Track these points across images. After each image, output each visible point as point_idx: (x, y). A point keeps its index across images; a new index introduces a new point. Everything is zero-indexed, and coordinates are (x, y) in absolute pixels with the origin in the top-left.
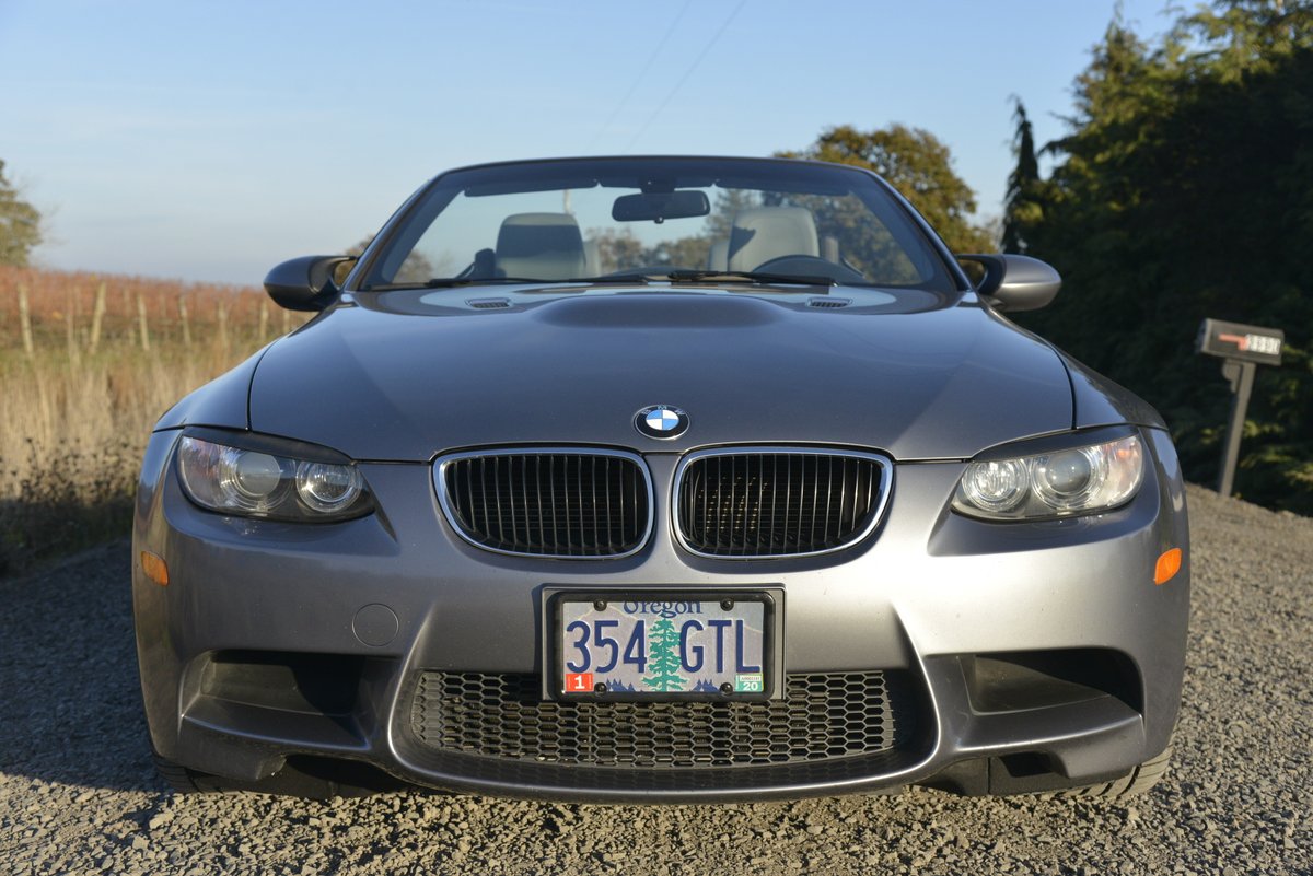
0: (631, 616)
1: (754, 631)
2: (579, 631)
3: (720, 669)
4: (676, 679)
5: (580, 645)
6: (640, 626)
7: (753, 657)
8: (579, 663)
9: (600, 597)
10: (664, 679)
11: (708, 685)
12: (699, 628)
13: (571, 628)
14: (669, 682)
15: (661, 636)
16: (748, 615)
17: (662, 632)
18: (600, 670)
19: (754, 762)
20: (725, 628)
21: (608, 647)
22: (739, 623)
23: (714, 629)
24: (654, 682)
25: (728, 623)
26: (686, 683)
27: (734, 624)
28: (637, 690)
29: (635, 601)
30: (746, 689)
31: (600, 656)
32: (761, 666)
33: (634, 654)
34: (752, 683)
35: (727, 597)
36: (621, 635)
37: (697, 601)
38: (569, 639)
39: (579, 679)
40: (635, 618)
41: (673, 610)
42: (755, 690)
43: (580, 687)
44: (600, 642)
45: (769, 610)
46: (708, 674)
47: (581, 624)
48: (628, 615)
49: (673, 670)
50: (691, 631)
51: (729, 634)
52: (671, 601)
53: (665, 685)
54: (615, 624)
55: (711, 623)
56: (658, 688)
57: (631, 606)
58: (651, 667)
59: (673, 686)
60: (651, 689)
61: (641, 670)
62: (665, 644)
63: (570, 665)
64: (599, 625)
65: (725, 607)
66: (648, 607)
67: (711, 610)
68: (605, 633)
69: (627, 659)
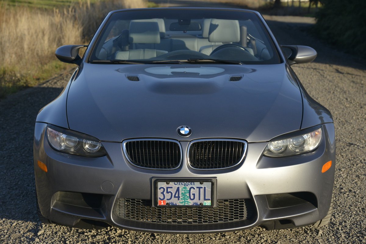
0: (176, 186)
1: (209, 190)
2: (162, 190)
3: (199, 199)
4: (188, 202)
5: (163, 193)
6: (178, 188)
7: (208, 196)
8: (162, 198)
9: (168, 181)
10: (185, 202)
11: (196, 203)
12: (194, 189)
13: (160, 189)
14: (186, 203)
15: (184, 191)
16: (207, 185)
17: (184, 190)
18: (168, 199)
19: (209, 223)
20: (201, 189)
21: (170, 194)
22: (205, 188)
23: (198, 189)
24: (182, 203)
25: (202, 188)
26: (191, 203)
27: (203, 188)
28: (178, 205)
29: (177, 182)
30: (206, 205)
31: (168, 196)
32: (210, 199)
33: (177, 195)
34: (208, 203)
35: (202, 181)
36: (173, 191)
37: (194, 182)
38: (159, 191)
39: (162, 202)
40: (177, 186)
41: (187, 184)
42: (209, 205)
43: (162, 204)
44: (168, 192)
45: (213, 184)
46: (196, 200)
47: (162, 188)
48: (175, 185)
49: (187, 199)
50: (192, 189)
51: (202, 190)
52: (186, 182)
53: (185, 203)
54: (172, 188)
55: (197, 188)
56: (183, 204)
57: (176, 183)
58: (181, 199)
59: (187, 204)
60: (181, 204)
61: (179, 199)
62: (185, 193)
63: (160, 198)
64: (167, 188)
65: (201, 183)
66: (180, 183)
67: (197, 184)
68: (169, 190)
69: (175, 197)
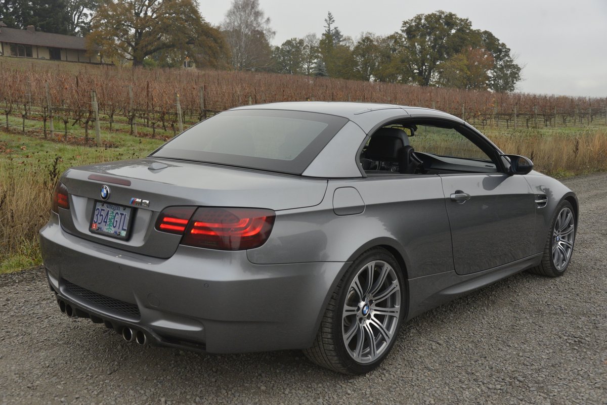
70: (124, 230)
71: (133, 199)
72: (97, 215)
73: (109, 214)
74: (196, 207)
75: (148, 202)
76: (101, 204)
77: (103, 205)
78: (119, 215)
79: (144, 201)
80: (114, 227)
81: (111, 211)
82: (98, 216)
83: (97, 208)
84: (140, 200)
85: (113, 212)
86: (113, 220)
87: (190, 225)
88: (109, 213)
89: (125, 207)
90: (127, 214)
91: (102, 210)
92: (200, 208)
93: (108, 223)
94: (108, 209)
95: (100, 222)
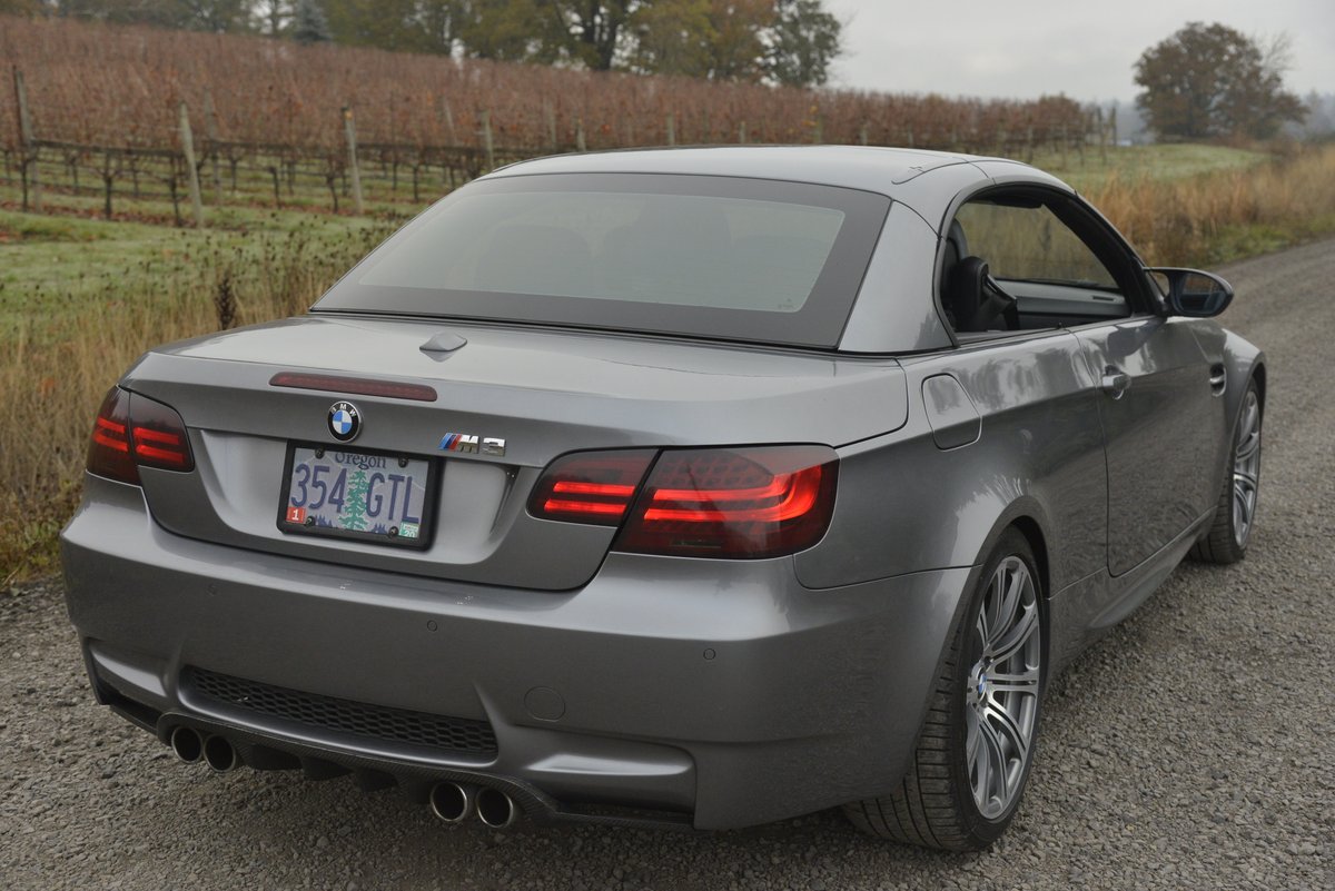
70: (413, 521)
71: (448, 436)
72: (302, 484)
73: (347, 481)
74: (656, 451)
75: (501, 443)
76: (312, 452)
77: (320, 456)
78: (387, 481)
79: (487, 440)
80: (373, 515)
81: (352, 471)
82: (309, 485)
83: (297, 464)
84: (475, 439)
85: (360, 475)
86: (364, 497)
87: (642, 498)
88: (348, 475)
89: (404, 458)
90: (418, 474)
91: (318, 469)
92: (665, 453)
93: (347, 504)
94: (341, 467)
95: (317, 502)
